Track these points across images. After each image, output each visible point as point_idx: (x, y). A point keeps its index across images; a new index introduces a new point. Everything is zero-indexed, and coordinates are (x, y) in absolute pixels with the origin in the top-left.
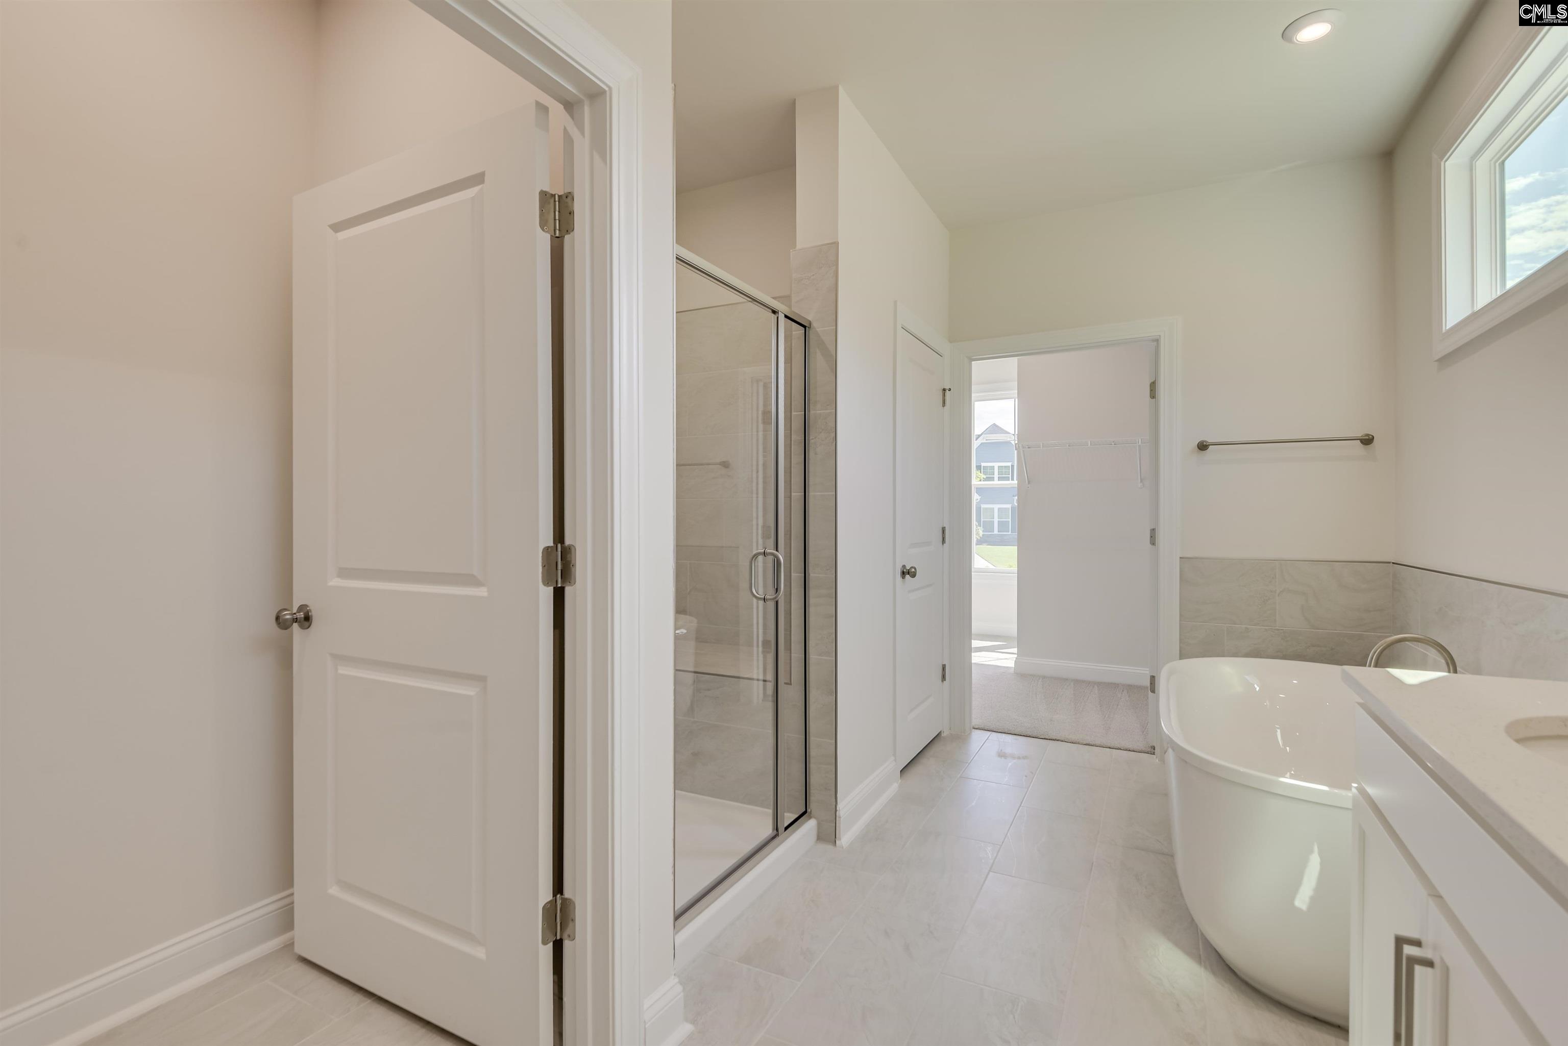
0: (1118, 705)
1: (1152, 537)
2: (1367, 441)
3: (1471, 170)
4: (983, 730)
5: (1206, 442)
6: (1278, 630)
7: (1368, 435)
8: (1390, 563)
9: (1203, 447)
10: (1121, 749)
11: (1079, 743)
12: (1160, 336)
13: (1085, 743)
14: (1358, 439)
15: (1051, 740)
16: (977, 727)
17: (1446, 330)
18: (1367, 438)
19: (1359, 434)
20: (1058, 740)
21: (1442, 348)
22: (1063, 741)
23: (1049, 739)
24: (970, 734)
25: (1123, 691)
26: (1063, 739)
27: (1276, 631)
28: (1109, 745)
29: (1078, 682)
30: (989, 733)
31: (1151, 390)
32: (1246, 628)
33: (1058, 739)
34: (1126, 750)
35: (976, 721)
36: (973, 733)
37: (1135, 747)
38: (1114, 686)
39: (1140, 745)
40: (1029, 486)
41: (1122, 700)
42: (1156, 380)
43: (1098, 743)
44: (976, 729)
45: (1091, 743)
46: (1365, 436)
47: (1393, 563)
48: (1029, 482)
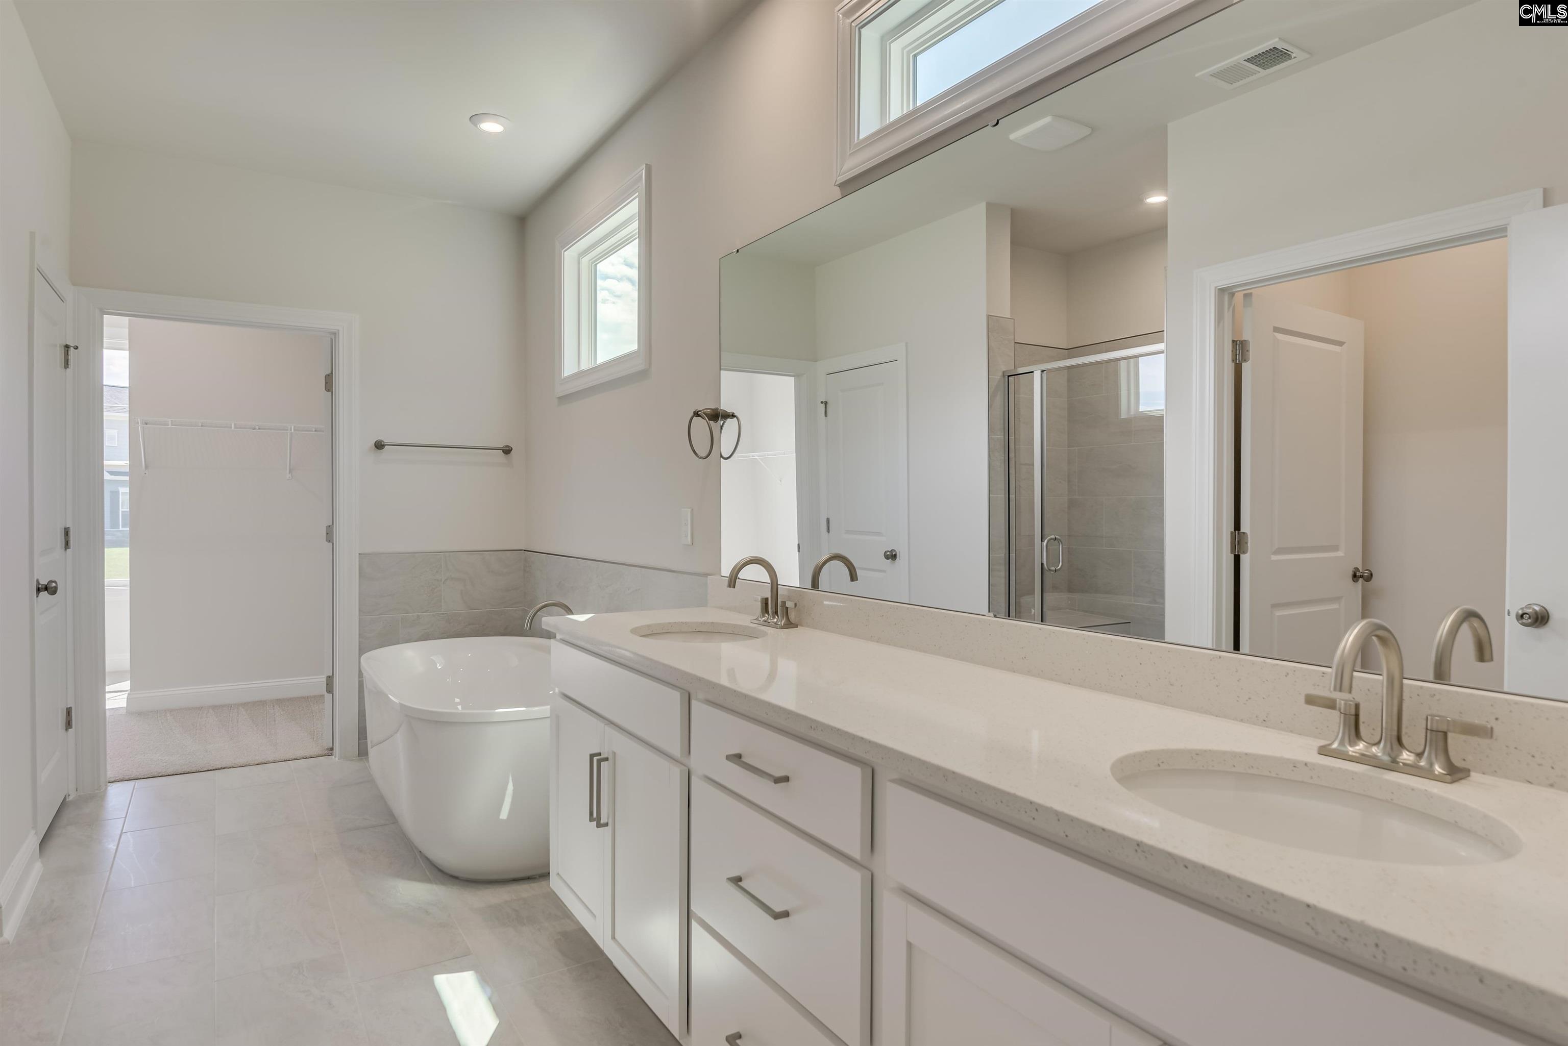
0: (275, 721)
1: (328, 534)
2: (507, 451)
3: (579, 263)
4: (122, 781)
5: (382, 441)
6: (443, 614)
7: (508, 446)
8: (522, 550)
9: (379, 446)
10: (297, 759)
11: (249, 765)
12: (338, 330)
13: (256, 763)
14: (500, 450)
15: (216, 769)
16: (112, 780)
17: (564, 377)
18: (508, 449)
19: (501, 445)
20: (224, 768)
21: (561, 391)
22: (230, 768)
23: (214, 770)
24: (106, 789)
25: (273, 706)
26: (230, 766)
27: (441, 615)
28: (284, 758)
29: (217, 708)
30: (132, 783)
31: (326, 383)
32: (418, 616)
33: (223, 766)
34: (303, 758)
35: (110, 774)
36: (109, 788)
37: (312, 754)
38: (262, 703)
39: (315, 750)
40: (146, 472)
41: (277, 714)
42: (332, 373)
43: (271, 759)
44: (112, 782)
45: (263, 761)
46: (506, 447)
47: (525, 550)
48: (146, 467)
